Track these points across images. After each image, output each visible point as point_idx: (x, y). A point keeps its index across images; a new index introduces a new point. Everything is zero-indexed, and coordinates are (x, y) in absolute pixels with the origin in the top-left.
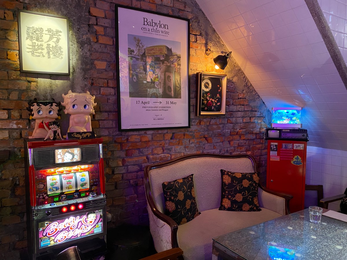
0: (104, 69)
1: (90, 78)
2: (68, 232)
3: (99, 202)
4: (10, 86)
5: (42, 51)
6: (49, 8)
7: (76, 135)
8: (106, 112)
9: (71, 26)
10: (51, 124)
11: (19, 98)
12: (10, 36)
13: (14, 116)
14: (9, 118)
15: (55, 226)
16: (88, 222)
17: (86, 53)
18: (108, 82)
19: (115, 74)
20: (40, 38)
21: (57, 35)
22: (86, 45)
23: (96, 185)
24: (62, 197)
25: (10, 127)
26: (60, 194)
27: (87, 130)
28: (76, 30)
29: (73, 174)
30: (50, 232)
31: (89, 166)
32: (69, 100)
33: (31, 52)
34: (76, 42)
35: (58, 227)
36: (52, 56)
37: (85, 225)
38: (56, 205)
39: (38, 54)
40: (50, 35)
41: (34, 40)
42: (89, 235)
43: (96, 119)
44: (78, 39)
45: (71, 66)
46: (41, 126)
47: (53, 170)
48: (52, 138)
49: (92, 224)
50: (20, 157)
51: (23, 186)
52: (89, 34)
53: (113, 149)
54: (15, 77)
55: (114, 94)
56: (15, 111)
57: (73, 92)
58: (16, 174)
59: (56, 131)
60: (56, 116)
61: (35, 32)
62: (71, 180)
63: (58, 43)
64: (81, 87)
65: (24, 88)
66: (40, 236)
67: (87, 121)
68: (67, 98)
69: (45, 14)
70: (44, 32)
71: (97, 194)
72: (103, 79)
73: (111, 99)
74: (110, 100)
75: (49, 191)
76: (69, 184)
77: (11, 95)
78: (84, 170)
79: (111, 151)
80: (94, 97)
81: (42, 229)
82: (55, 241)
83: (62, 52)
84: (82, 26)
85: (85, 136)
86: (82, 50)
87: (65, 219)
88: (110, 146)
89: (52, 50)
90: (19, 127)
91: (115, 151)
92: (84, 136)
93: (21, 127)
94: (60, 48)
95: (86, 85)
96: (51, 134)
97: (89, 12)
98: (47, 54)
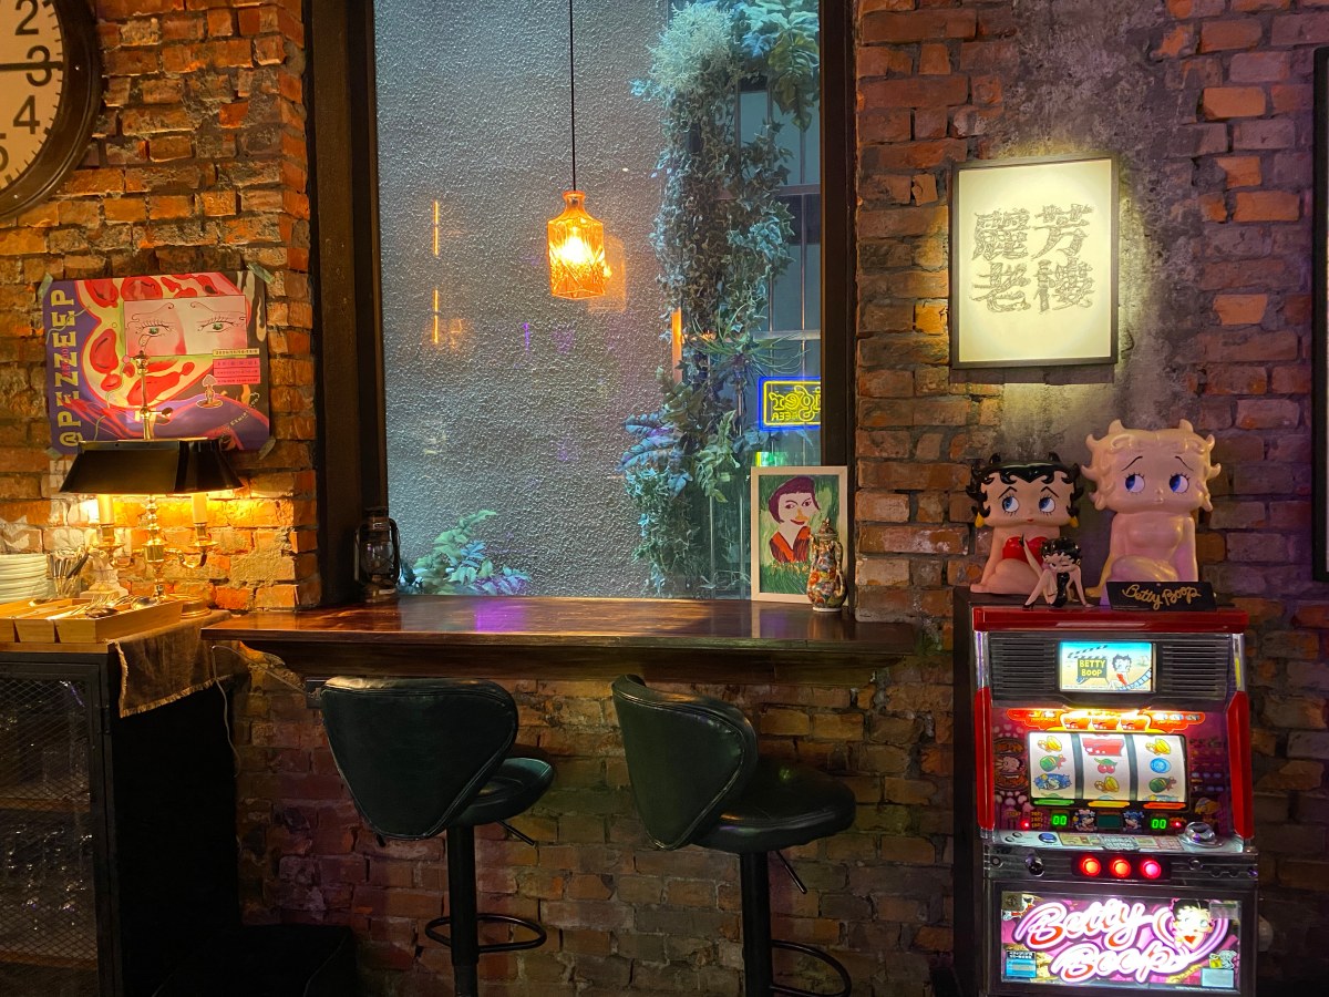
0: (1254, 325)
1: (1195, 365)
2: (1101, 951)
3: (1225, 868)
4: (919, 418)
5: (1022, 289)
6: (1049, 134)
7: (1139, 591)
8: (1258, 497)
9: (1126, 180)
10: (1049, 550)
11: (942, 453)
12: (925, 254)
13: (927, 513)
14: (911, 520)
15: (1054, 917)
16: (1180, 935)
17: (1182, 271)
18: (1270, 377)
19: (1307, 340)
20: (1017, 244)
21: (1075, 225)
22: (1182, 240)
23: (1214, 797)
24: (1080, 817)
25: (914, 549)
26: (1072, 802)
27: (1178, 571)
28: (1143, 192)
29: (1122, 737)
30: (1039, 932)
31: (1185, 715)
32: (1114, 460)
33: (986, 297)
34: (1143, 237)
35: (1066, 922)
36: (1053, 302)
37: (1164, 945)
38: (1060, 842)
39: (1007, 302)
40: (1050, 228)
41: (997, 254)
42: (1181, 988)
43: (1213, 525)
44: (1150, 222)
45: (1121, 326)
46: (1013, 551)
47: (1053, 715)
48: (1051, 601)
49: (1193, 946)
50: (940, 648)
51: (944, 745)
52: (1195, 195)
53: (1283, 653)
54: (934, 386)
55: (1296, 422)
56: (929, 498)
57: (1126, 426)
58: (925, 702)
59: (1066, 574)
60: (1064, 517)
61: (1001, 227)
62: (1113, 758)
63: (1077, 251)
64: (1156, 402)
65: (960, 420)
66: (1005, 939)
67: (1180, 539)
68: (1106, 451)
69: (1034, 159)
70: (1032, 222)
71: (1215, 830)
72: (1251, 364)
73: (1280, 442)
74: (1276, 447)
75: (1037, 784)
76: (1107, 774)
77: (919, 446)
78: (1166, 729)
79: (1276, 660)
80: (1210, 442)
81: (1013, 914)
82: (1054, 970)
83: (1092, 281)
84: (1168, 169)
85: (1173, 597)
86: (1166, 261)
87: (1091, 900)
88: (1268, 640)
89: (1055, 279)
90: (941, 549)
91: (1293, 659)
92: (1169, 598)
93: (946, 548)
94: (1085, 269)
95: (1176, 395)
96: (1048, 586)
97: (1200, 107)
98: (1038, 296)
